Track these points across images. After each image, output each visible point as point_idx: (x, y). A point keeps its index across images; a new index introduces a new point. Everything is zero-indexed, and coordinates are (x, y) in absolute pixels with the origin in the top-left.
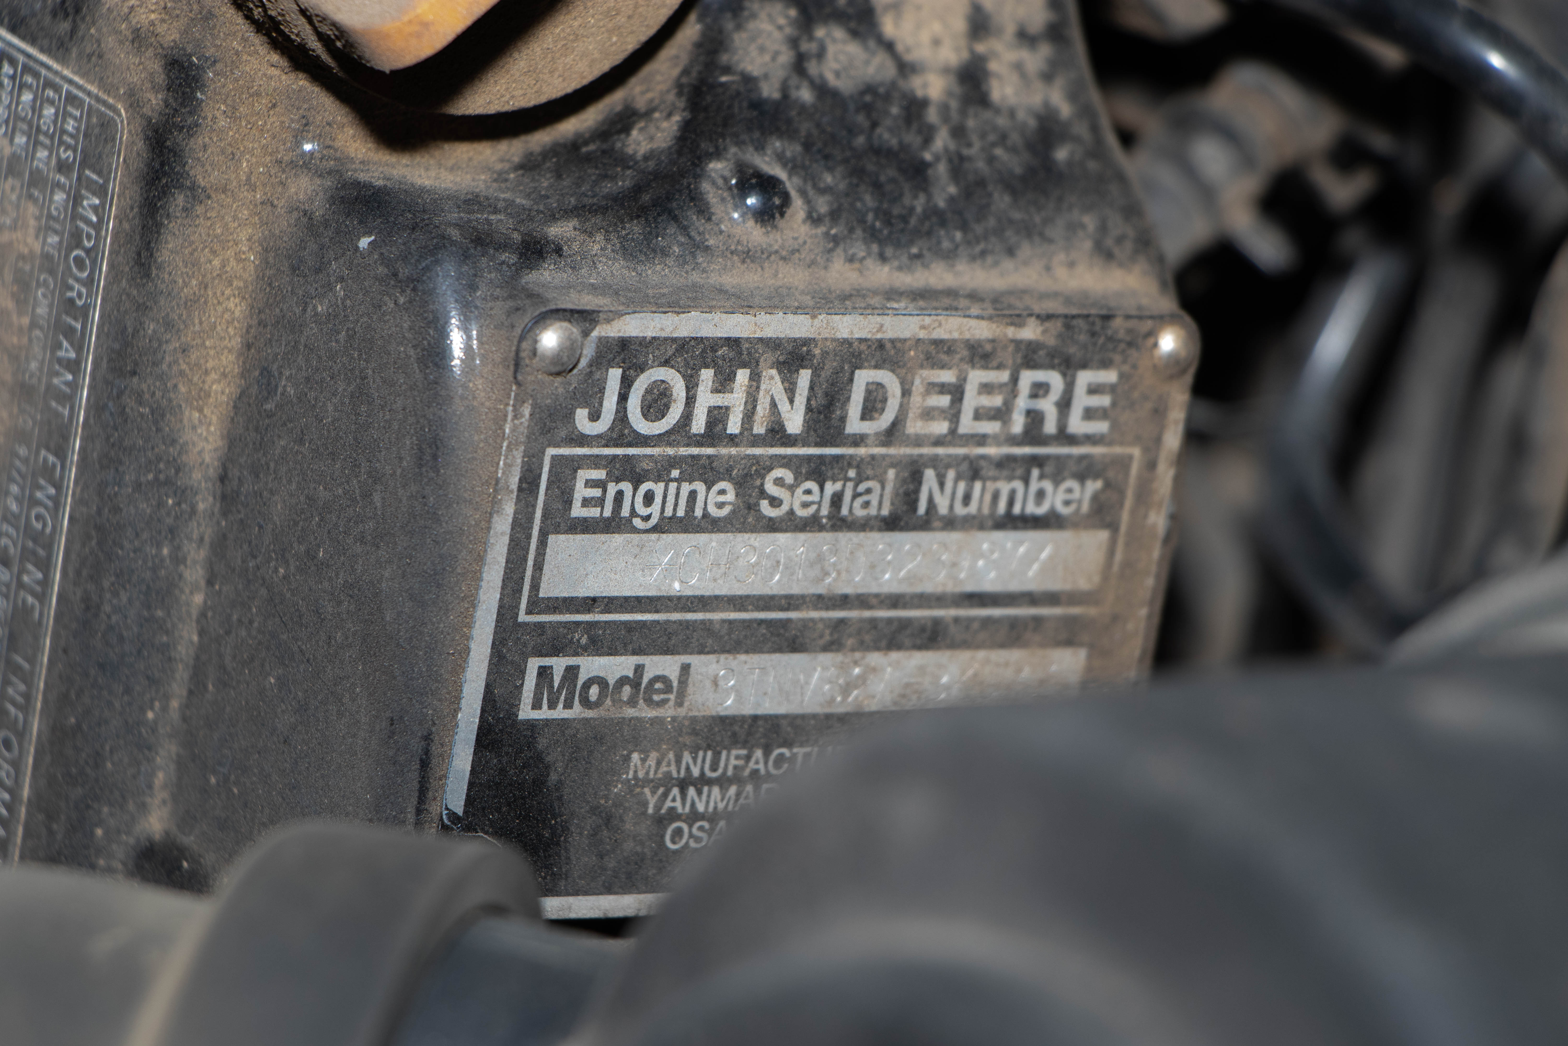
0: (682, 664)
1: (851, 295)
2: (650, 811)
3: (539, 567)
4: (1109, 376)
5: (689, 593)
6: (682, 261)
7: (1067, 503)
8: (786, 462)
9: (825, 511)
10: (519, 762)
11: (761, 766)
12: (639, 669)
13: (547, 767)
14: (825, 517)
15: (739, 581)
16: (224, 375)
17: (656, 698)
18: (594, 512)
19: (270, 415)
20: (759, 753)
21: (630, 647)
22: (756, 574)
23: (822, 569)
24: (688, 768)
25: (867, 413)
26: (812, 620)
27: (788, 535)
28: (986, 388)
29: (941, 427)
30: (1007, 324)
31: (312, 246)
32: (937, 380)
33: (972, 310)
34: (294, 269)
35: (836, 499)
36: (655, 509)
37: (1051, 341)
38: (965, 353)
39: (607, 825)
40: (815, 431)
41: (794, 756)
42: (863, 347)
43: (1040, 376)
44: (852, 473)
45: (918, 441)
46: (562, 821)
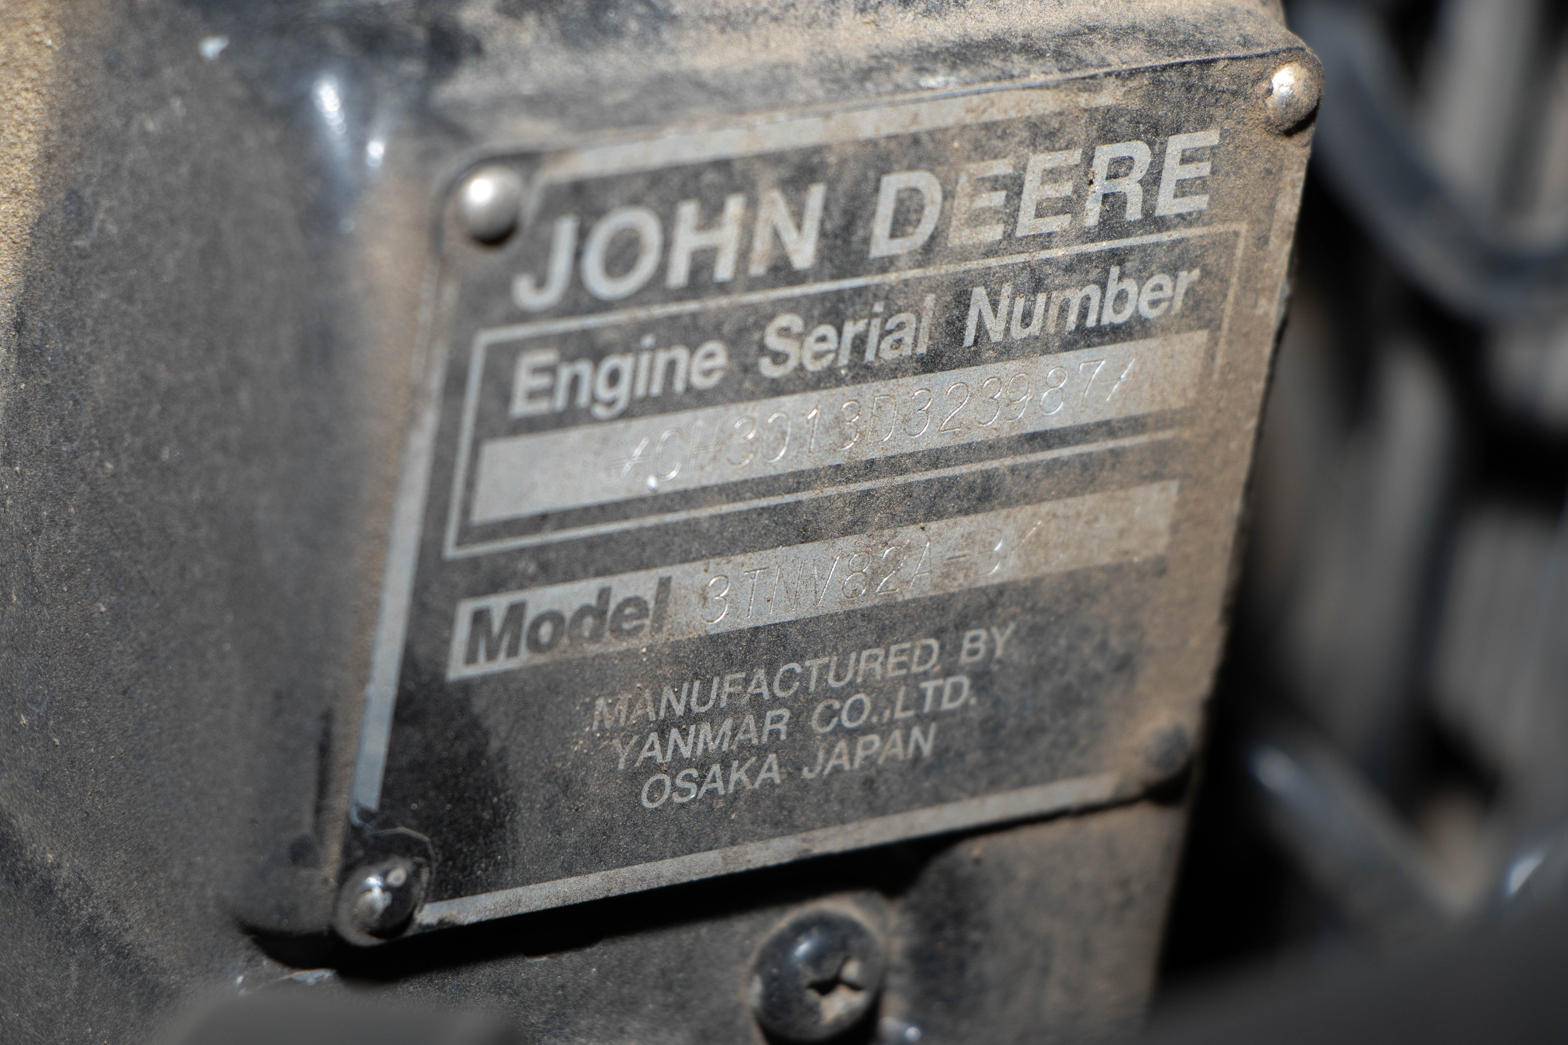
0: (661, 579)
1: (871, 70)
2: (621, 766)
3: (470, 485)
4: (1210, 137)
5: (668, 489)
6: (642, 40)
7: (1154, 304)
8: (792, 305)
9: (844, 360)
10: (450, 734)
11: (764, 690)
12: (604, 594)
13: (486, 734)
14: (844, 367)
15: (733, 464)
16: (16, 192)
17: (626, 626)
18: (542, 406)
19: (83, 255)
20: (760, 674)
21: (592, 569)
22: (755, 453)
23: (841, 433)
24: (669, 706)
25: (898, 228)
26: (828, 498)
27: (797, 397)
28: (1052, 175)
29: (994, 233)
30: (1079, 90)
31: (135, 40)
32: (989, 174)
33: (1032, 76)
34: (111, 66)
35: (858, 342)
36: (622, 391)
37: (1135, 104)
38: (1025, 134)
39: (564, 793)
40: (831, 260)
41: (808, 670)
42: (892, 145)
43: (1120, 149)
44: (878, 308)
45: (964, 255)
46: (507, 797)
